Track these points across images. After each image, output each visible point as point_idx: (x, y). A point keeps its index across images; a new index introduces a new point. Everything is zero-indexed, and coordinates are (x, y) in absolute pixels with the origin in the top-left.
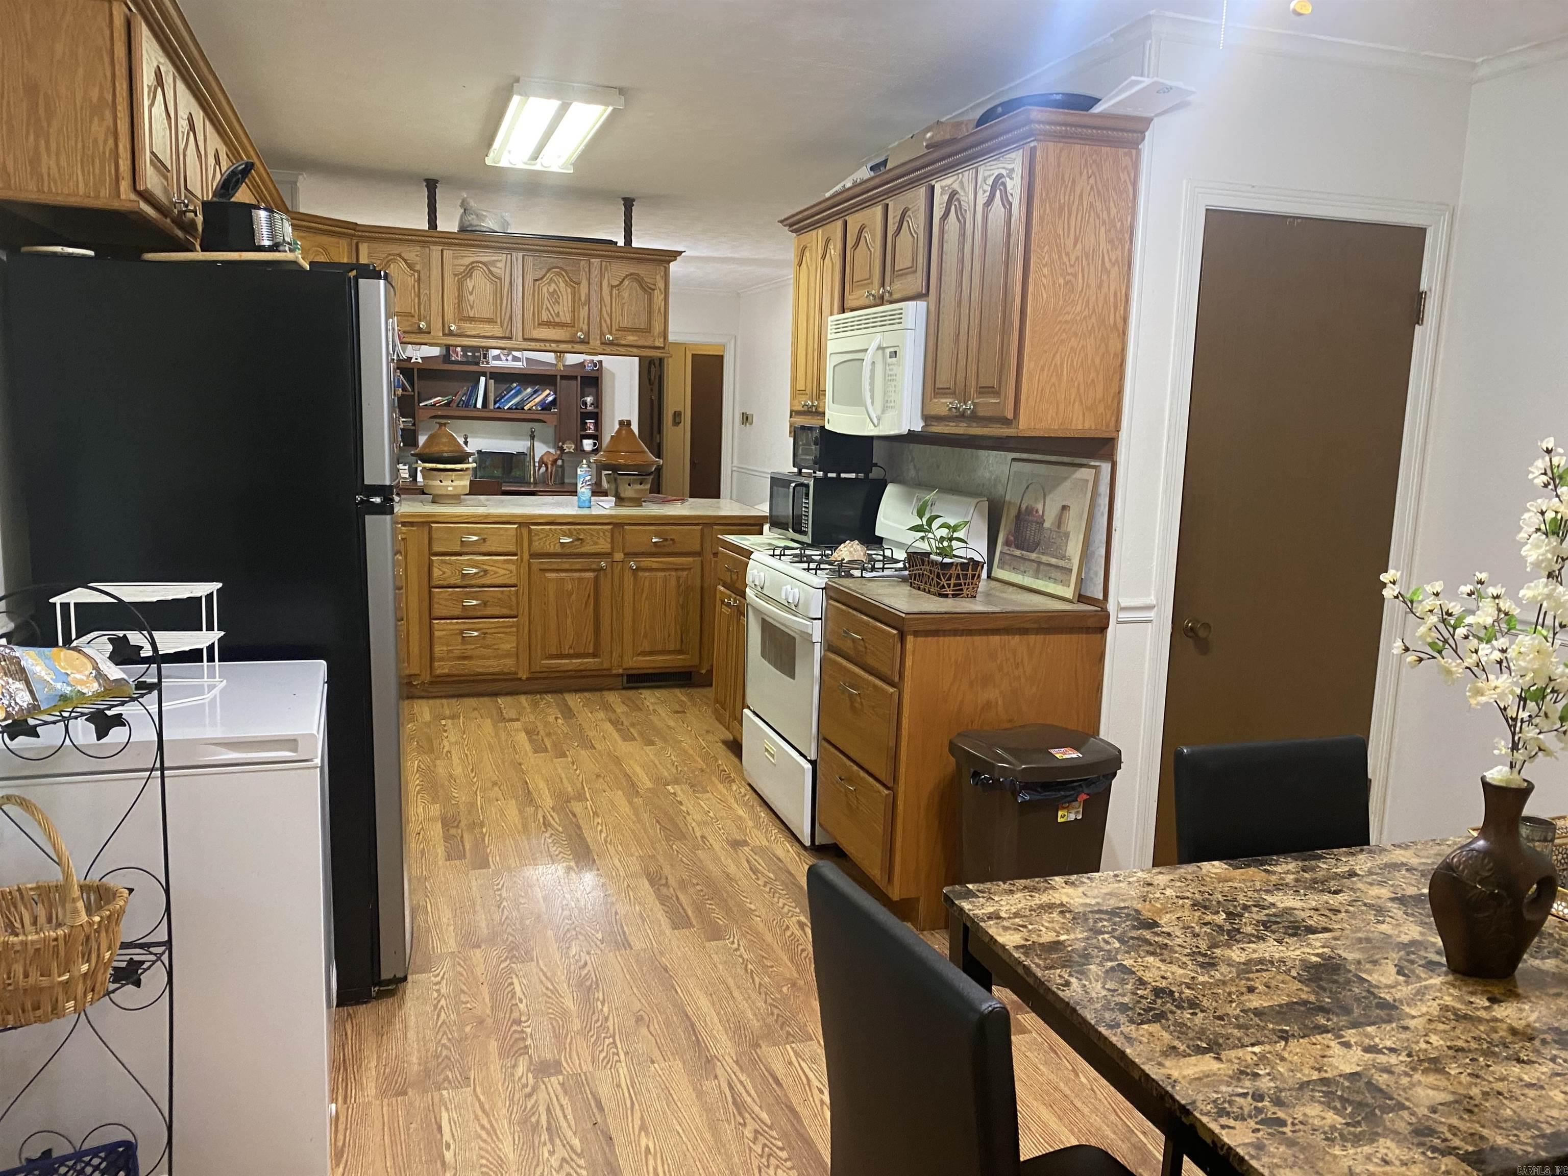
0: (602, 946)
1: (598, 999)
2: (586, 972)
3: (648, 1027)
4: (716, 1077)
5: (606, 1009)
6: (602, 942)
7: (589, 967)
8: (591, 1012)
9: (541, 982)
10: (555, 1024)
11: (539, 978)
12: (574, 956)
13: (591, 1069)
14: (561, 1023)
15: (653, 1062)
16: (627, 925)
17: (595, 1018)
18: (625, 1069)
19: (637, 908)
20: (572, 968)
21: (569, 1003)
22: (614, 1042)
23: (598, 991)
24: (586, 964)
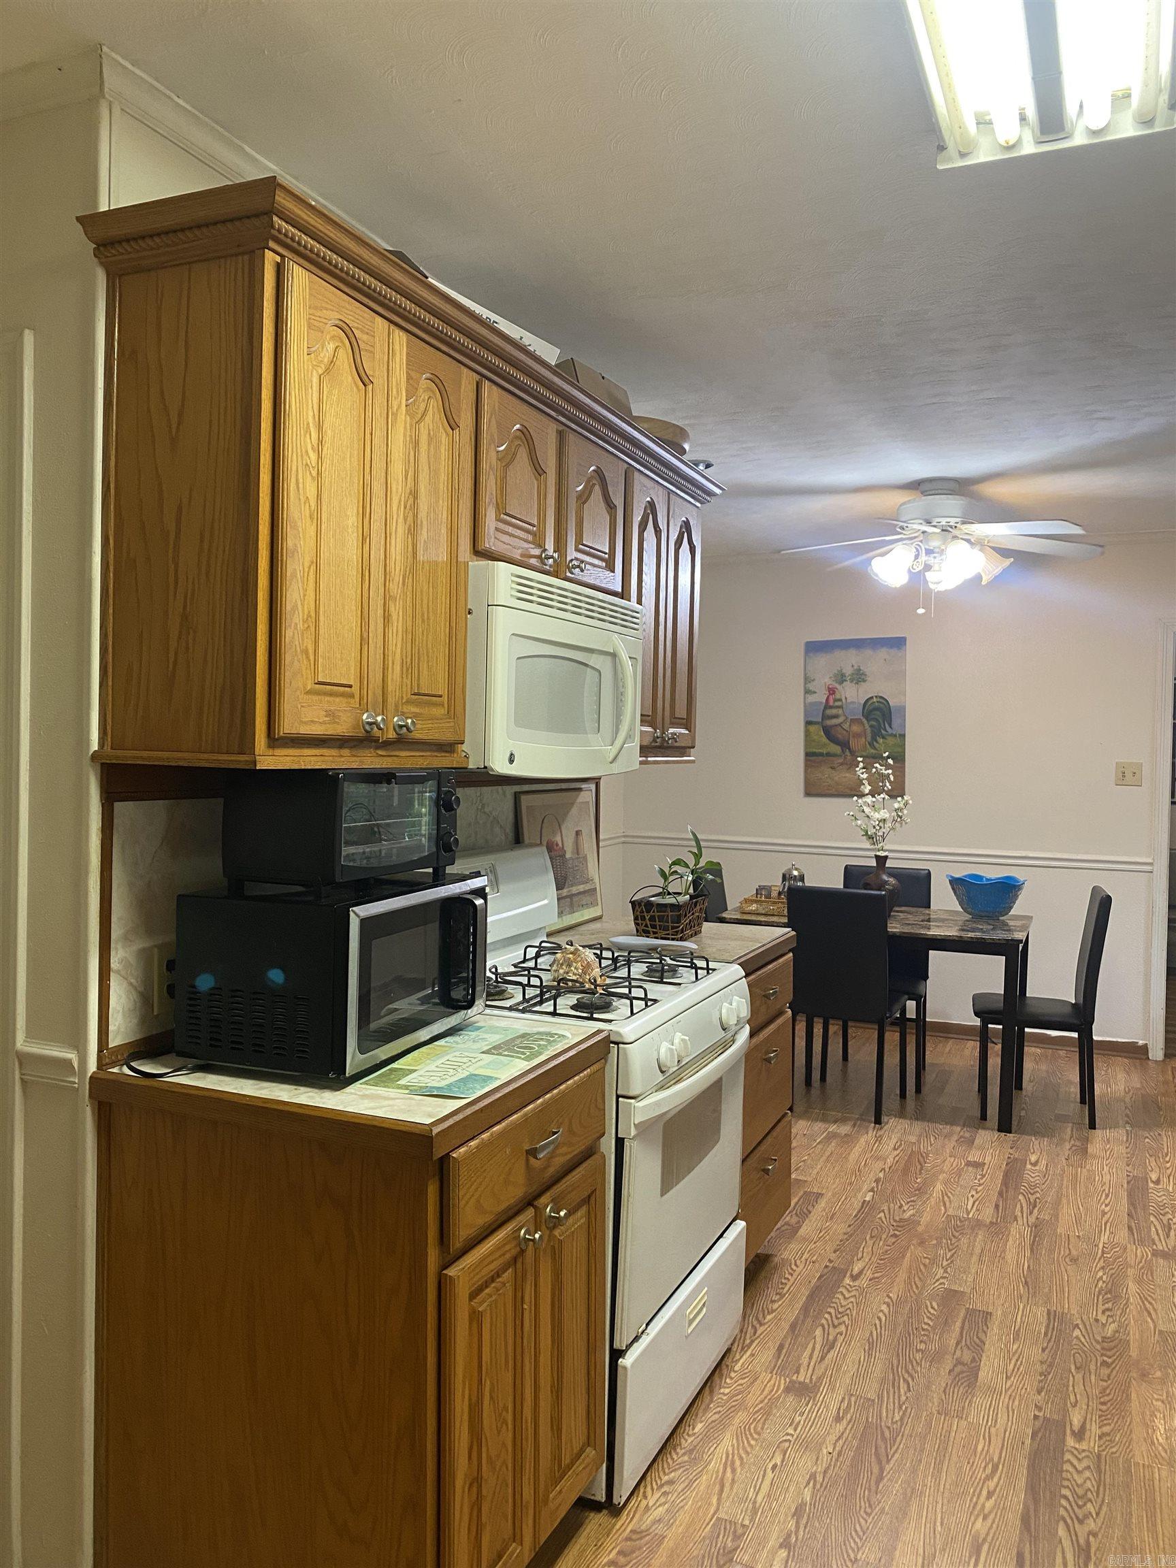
0: (1079, 1322)
1: (1104, 1282)
2: (1107, 1306)
3: (1070, 1254)
4: (1037, 1218)
5: (1100, 1274)
6: (1077, 1325)
7: (1101, 1308)
8: (1114, 1276)
9: (1155, 1310)
10: (1151, 1278)
11: (1157, 1314)
12: (1114, 1322)
13: (1129, 1246)
14: (1145, 1277)
15: (1079, 1237)
16: (1039, 1333)
17: (1113, 1271)
18: (1102, 1239)
19: (1015, 1347)
20: (1119, 1313)
21: (1133, 1287)
22: (1103, 1252)
23: (1102, 1287)
24: (1103, 1312)
